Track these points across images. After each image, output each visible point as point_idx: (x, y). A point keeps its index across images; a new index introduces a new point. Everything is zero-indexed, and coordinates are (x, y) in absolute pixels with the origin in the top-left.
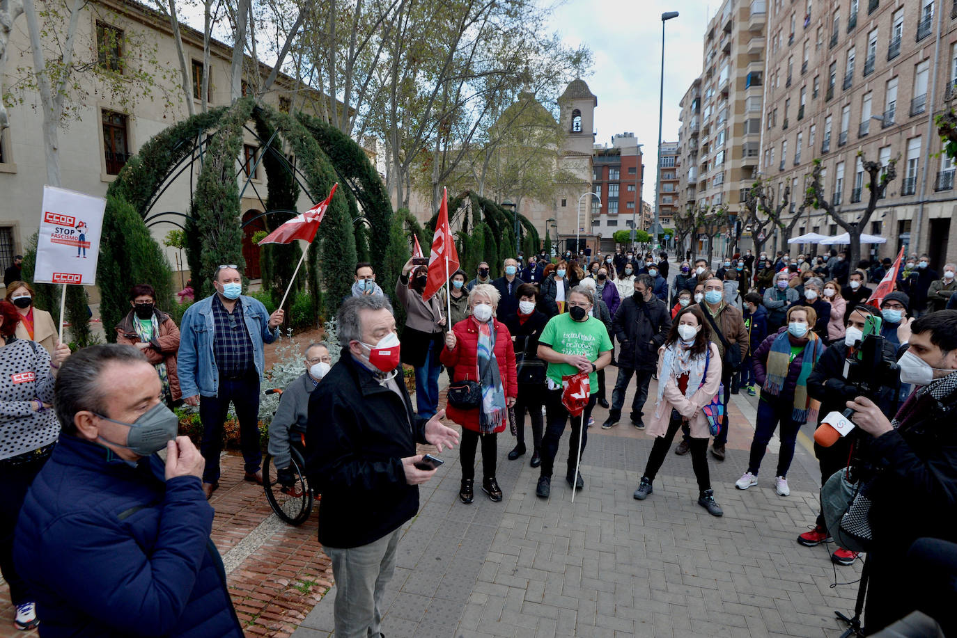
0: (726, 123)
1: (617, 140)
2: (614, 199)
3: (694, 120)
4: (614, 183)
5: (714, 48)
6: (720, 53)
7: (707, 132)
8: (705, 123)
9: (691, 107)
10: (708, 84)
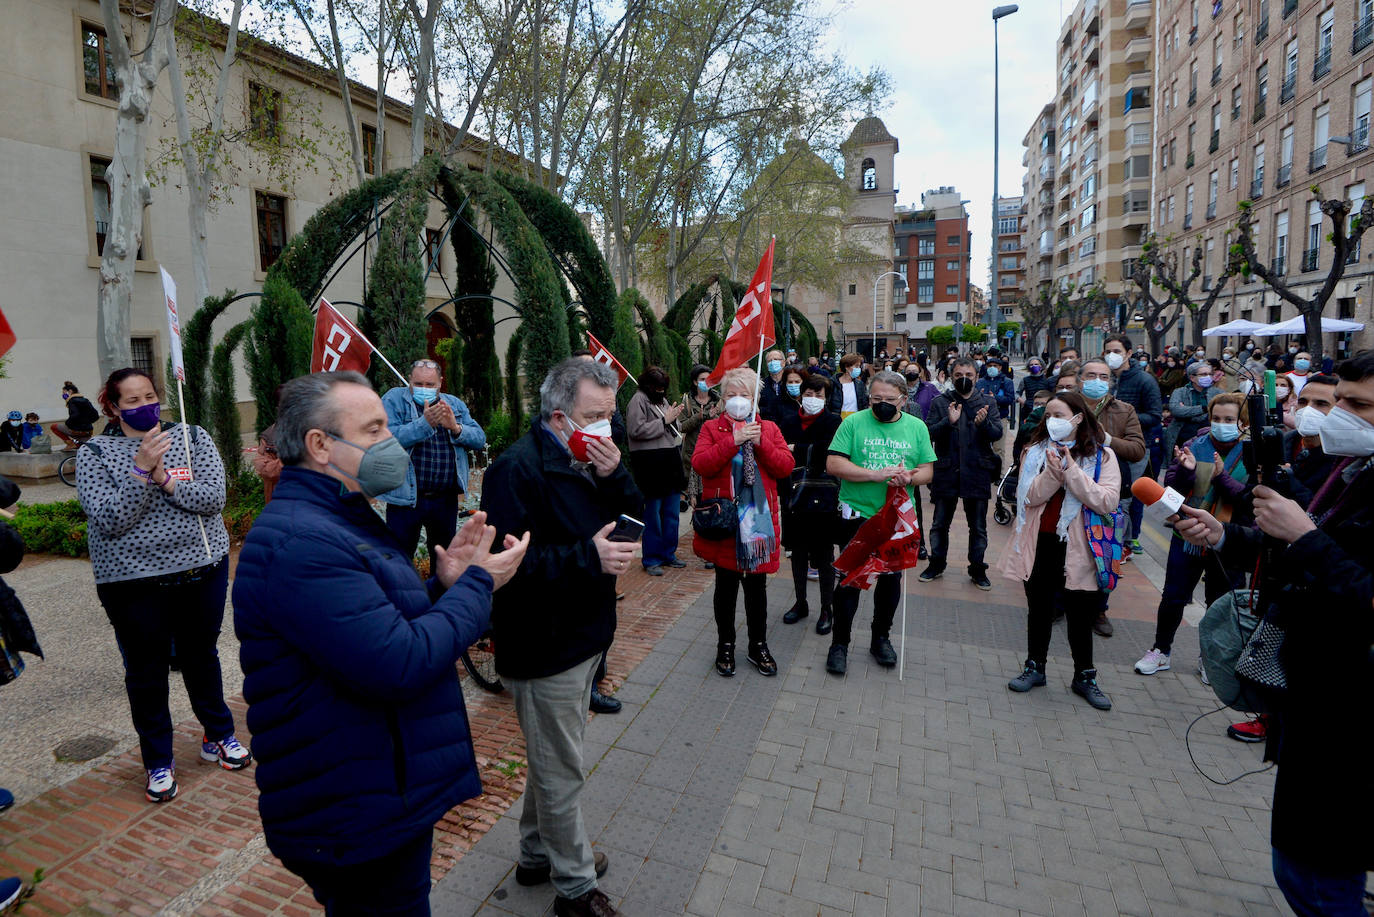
0: (1096, 165)
1: (929, 198)
2: (927, 282)
3: (1046, 164)
4: (927, 259)
5: (1072, 58)
6: (1082, 64)
7: (1067, 178)
8: (1064, 167)
9: (1041, 144)
10: (1067, 110)
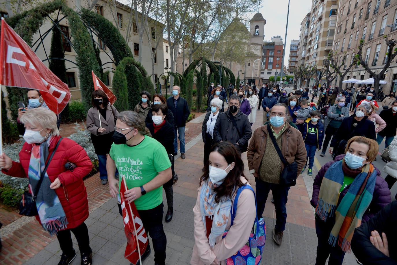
0: (319, 32)
1: (273, 39)
2: (271, 63)
3: (306, 31)
4: (271, 56)
6: (319, 1)
7: (311, 35)
8: (311, 32)
9: (306, 25)
10: (314, 15)
